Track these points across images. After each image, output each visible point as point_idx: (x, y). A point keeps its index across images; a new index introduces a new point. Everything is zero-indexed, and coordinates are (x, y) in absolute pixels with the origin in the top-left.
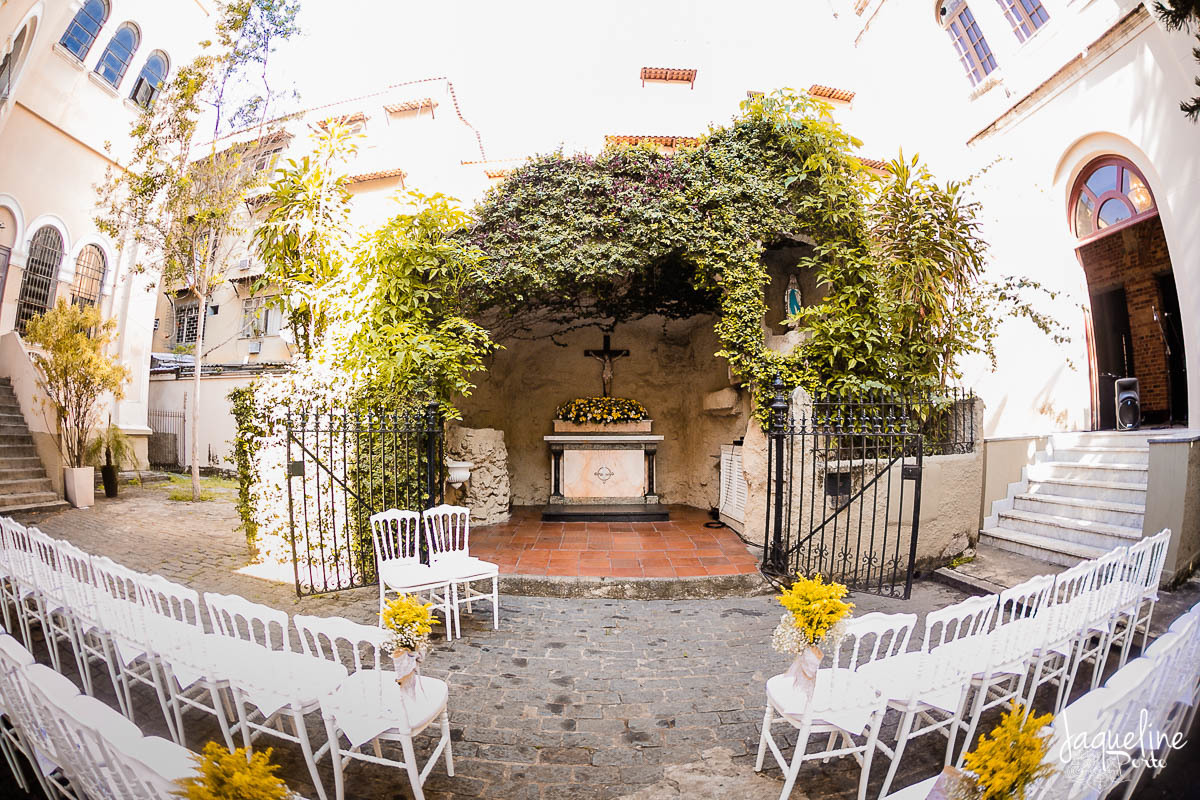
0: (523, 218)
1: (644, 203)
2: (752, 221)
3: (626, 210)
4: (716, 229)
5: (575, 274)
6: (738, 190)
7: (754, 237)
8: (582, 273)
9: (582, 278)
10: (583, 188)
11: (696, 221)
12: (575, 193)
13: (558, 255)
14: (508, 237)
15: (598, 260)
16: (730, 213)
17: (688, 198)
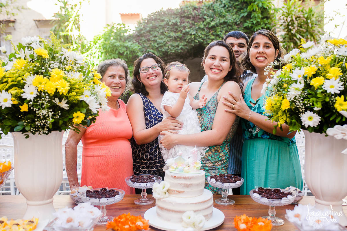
0: (151, 33)
1: (190, 27)
2: (226, 31)
3: (184, 31)
4: (214, 35)
5: (168, 52)
6: (222, 20)
8: (170, 52)
10: (170, 23)
11: (207, 33)
12: (168, 24)
13: (163, 46)
14: (147, 40)
15: (175, 48)
16: (219, 29)
17: (205, 25)
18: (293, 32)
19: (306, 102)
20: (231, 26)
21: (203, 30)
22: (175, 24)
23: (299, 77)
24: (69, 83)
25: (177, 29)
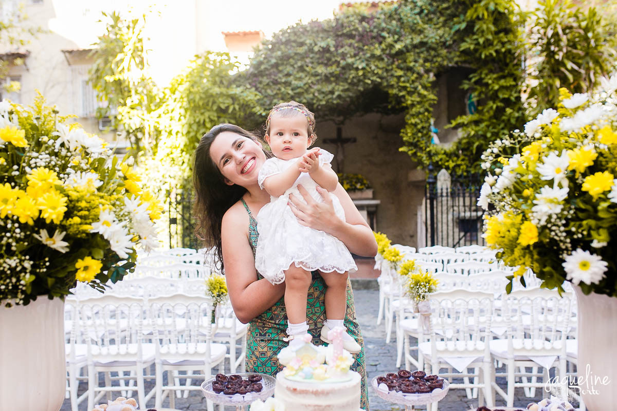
0: (280, 68)
1: (355, 55)
2: (426, 60)
3: (343, 63)
4: (402, 69)
5: (314, 104)
6: (417, 40)
7: (427, 71)
8: (318, 103)
9: (318, 106)
10: (316, 49)
11: (388, 65)
12: (311, 50)
13: (303, 93)
14: (272, 82)
15: (327, 95)
16: (411, 57)
17: (383, 50)
18: (559, 56)
19: (574, 229)
20: (434, 49)
21: (380, 59)
22: (326, 50)
23: (558, 171)
24: (66, 199)
25: (329, 60)
